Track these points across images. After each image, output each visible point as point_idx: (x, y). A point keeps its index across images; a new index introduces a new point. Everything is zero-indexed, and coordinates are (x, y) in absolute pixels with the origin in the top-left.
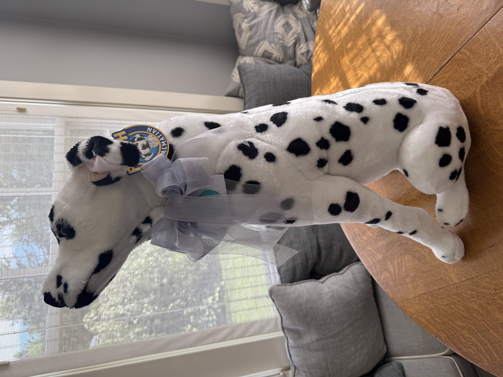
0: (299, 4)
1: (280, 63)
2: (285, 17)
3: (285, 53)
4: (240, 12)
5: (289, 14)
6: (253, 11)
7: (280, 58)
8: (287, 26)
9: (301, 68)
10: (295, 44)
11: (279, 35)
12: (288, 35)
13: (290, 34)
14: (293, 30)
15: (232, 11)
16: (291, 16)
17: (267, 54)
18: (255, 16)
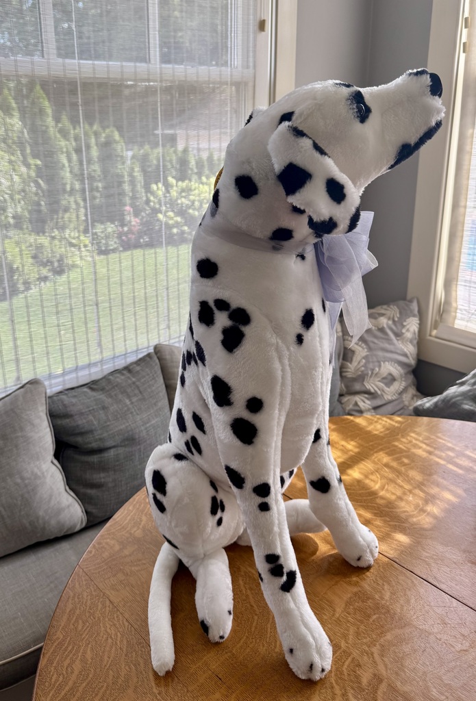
0: (419, 394)
1: (341, 376)
2: (401, 375)
3: (354, 380)
4: (400, 313)
5: (404, 381)
6: (404, 331)
7: (347, 373)
8: (390, 380)
9: (338, 403)
10: (368, 392)
11: (377, 369)
12: (379, 381)
13: (381, 385)
14: (386, 389)
15: (401, 303)
16: (404, 384)
17: (350, 355)
18: (398, 335)
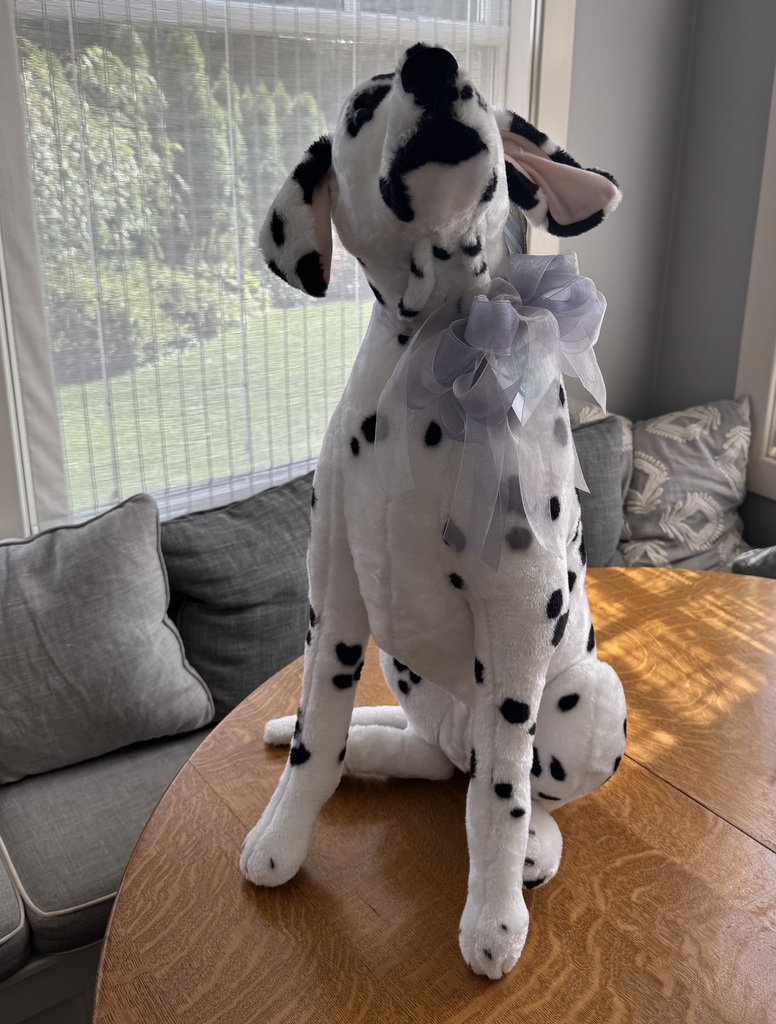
0: (745, 544)
1: (625, 507)
2: (718, 514)
3: (645, 518)
4: (722, 419)
5: (722, 523)
6: (726, 446)
7: (636, 508)
8: (700, 520)
9: (619, 553)
10: (664, 538)
11: (681, 503)
12: (682, 522)
13: (685, 527)
14: (692, 533)
15: (725, 403)
16: (721, 528)
17: (641, 479)
18: (716, 452)
